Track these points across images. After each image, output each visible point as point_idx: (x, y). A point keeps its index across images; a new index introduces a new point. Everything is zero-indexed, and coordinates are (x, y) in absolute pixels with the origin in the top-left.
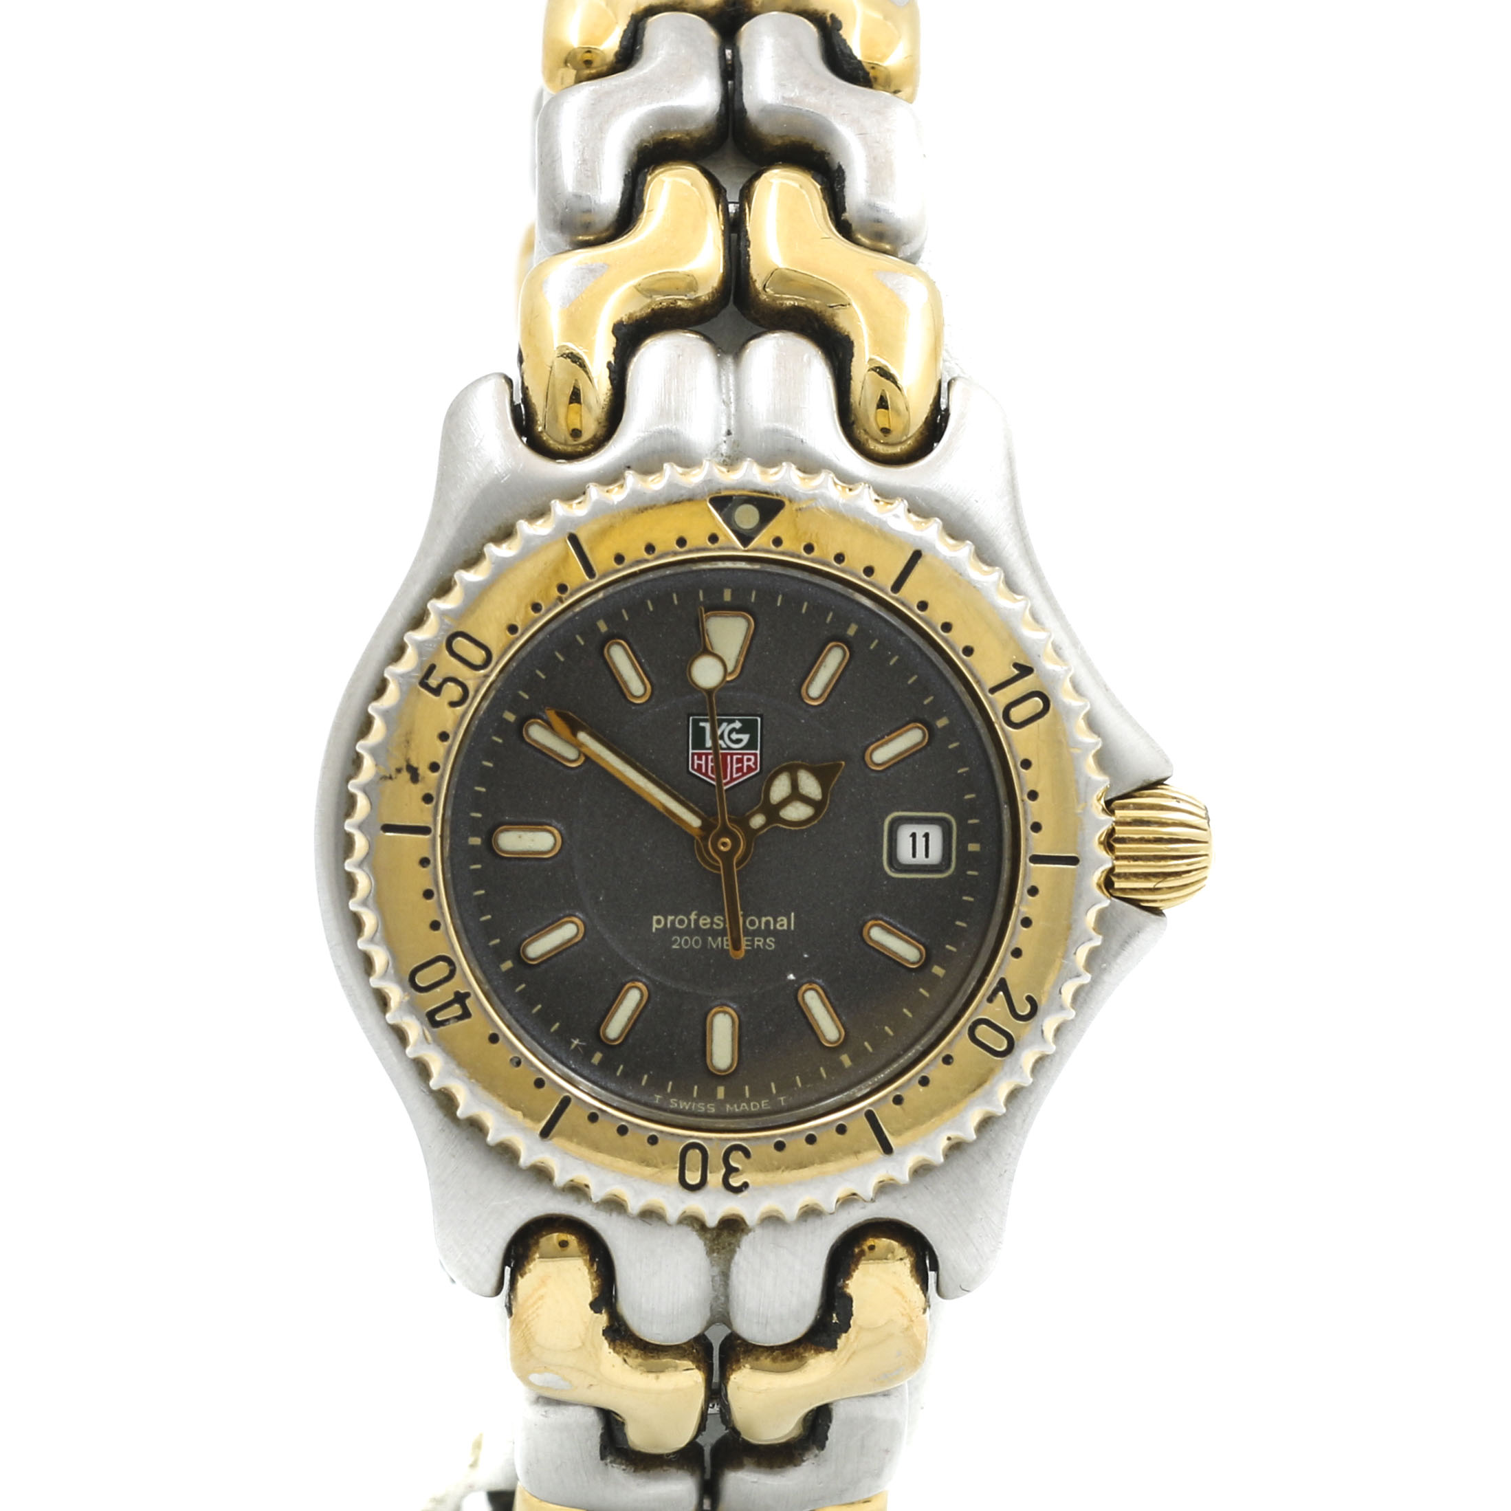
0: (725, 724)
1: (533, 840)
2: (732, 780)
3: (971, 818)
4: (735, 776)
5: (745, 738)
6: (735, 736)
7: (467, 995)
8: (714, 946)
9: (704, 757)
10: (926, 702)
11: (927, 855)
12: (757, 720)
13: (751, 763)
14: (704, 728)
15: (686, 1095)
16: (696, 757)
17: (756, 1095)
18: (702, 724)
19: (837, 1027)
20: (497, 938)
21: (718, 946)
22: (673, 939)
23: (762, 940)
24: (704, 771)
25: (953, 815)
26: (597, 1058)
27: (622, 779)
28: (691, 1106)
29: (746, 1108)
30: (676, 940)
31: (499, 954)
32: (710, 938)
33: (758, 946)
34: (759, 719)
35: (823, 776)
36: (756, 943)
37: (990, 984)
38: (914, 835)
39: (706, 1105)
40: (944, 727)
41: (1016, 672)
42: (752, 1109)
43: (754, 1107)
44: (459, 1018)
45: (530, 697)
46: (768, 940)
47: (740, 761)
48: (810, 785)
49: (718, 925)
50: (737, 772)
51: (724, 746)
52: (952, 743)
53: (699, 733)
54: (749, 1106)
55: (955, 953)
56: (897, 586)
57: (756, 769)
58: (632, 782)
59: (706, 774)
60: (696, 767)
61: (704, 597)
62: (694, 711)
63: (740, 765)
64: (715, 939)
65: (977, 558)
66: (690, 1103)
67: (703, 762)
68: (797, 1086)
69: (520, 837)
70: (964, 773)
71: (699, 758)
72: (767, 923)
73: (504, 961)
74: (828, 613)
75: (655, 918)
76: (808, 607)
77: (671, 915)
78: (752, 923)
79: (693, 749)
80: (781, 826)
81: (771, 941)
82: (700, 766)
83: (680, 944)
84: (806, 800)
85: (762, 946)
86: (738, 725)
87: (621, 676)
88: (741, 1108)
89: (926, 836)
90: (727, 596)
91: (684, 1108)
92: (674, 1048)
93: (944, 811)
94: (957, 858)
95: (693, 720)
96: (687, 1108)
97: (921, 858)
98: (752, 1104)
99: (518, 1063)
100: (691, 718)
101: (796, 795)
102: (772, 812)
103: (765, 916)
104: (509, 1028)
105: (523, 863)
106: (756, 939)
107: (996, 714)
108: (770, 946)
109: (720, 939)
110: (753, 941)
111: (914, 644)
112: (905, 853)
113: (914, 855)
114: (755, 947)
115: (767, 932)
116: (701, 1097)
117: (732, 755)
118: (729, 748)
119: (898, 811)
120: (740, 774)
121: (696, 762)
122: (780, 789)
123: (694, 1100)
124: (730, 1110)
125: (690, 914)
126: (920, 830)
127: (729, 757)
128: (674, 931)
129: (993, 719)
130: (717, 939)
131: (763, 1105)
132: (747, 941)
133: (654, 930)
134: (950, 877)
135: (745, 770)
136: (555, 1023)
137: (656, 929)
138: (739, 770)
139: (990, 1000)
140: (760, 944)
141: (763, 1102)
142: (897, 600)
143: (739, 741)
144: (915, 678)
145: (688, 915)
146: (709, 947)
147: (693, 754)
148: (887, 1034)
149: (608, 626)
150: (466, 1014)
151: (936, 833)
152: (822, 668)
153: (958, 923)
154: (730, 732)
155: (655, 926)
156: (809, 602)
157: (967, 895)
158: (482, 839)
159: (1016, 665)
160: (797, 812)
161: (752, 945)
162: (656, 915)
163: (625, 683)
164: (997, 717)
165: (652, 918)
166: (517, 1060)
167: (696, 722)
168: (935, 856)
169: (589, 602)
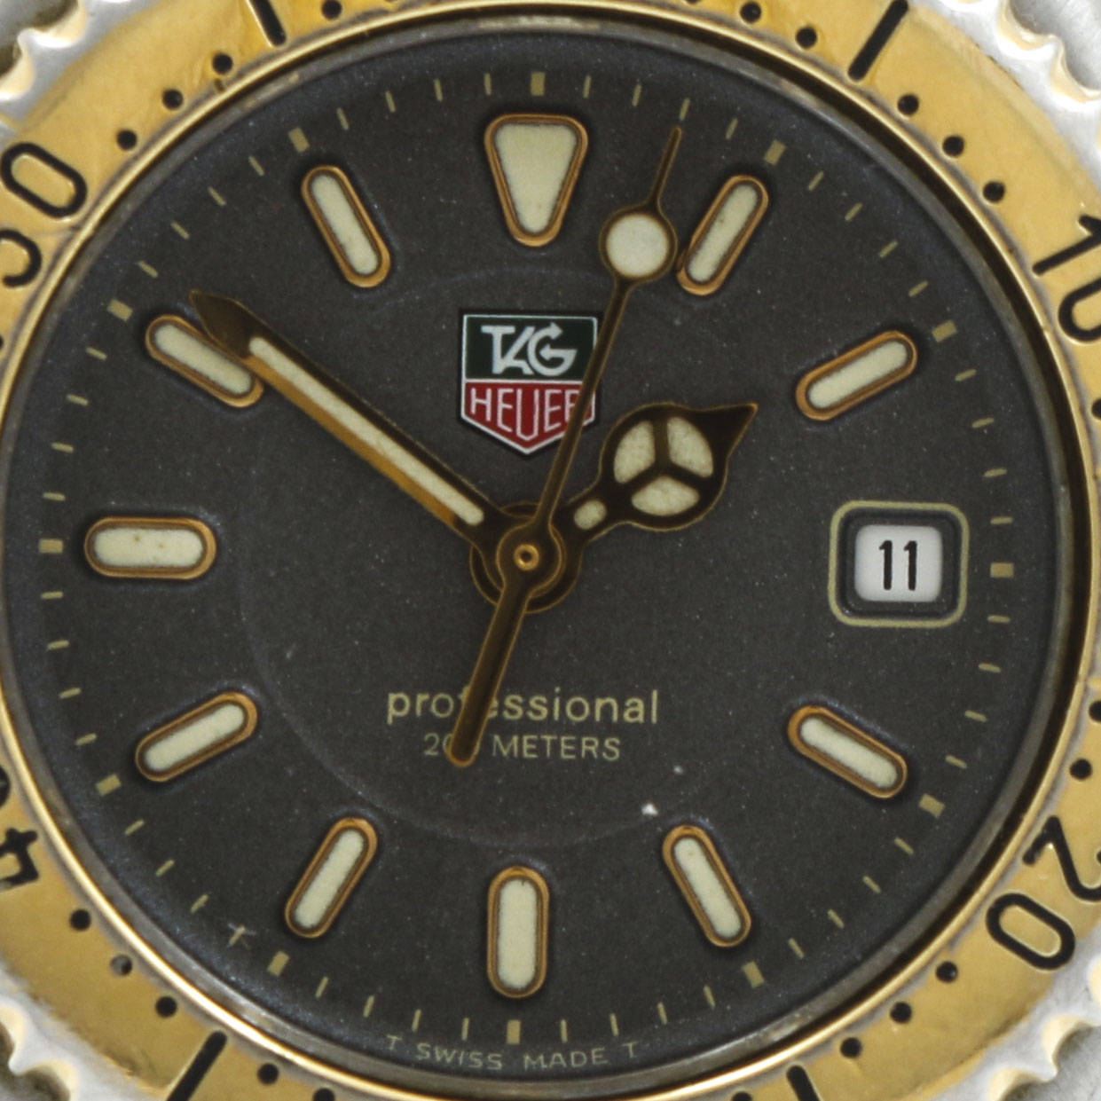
0: (529, 330)
1: (161, 546)
2: (543, 435)
3: (998, 515)
4: (548, 428)
5: (569, 356)
6: (548, 353)
7: (30, 837)
8: (505, 752)
9: (489, 392)
10: (914, 292)
11: (912, 585)
12: (591, 323)
14: (489, 337)
15: (448, 1036)
16: (474, 391)
17: (583, 1036)
18: (486, 329)
19: (738, 910)
20: (91, 732)
21: (511, 753)
22: (427, 737)
23: (597, 743)
24: (488, 418)
25: (962, 509)
26: (279, 962)
27: (331, 429)
28: (457, 1056)
29: (563, 1062)
30: (432, 741)
31: (95, 764)
32: (497, 738)
33: (589, 753)
34: (595, 321)
35: (716, 429)
36: (584, 747)
37: (1030, 830)
38: (887, 547)
39: (485, 1056)
40: (948, 341)
41: (1085, 233)
42: (573, 1064)
43: (576, 1060)
44: (15, 881)
45: (160, 274)
46: (607, 743)
47: (558, 400)
48: (691, 449)
49: (512, 712)
50: (551, 422)
51: (527, 371)
52: (963, 370)
53: (482, 346)
54: (568, 1059)
55: (964, 771)
56: (860, 67)
57: (588, 415)
58: (352, 436)
59: (493, 425)
60: (473, 410)
61: (493, 88)
62: (472, 303)
63: (557, 408)
64: (506, 741)
65: (1011, 16)
66: (454, 1052)
67: (488, 402)
68: (660, 1022)
69: (137, 539)
70: (985, 427)
71: (481, 395)
72: (607, 710)
73: (103, 775)
74: (729, 122)
75: (392, 698)
76: (690, 109)
77: (423, 691)
78: (578, 709)
79: (468, 376)
80: (635, 524)
81: (613, 744)
82: (481, 408)
83: (440, 748)
84: (683, 476)
85: (595, 756)
86: (554, 331)
87: (333, 236)
88: (553, 1063)
89: (912, 547)
90: (538, 85)
91: (444, 1059)
92: (426, 946)
93: (946, 501)
94: (971, 590)
95: (470, 320)
96: (449, 1060)
97: (900, 590)
98: (573, 1055)
99: (126, 968)
100: (465, 318)
101: (663, 467)
102: (618, 497)
103: (603, 696)
104: (111, 899)
105: (144, 590)
106: (585, 740)
107: (1046, 312)
108: (611, 754)
109: (515, 739)
110: (578, 744)
111: (890, 179)
112: (869, 582)
113: (888, 584)
114: (583, 754)
115: (606, 727)
116: (477, 1040)
117: (543, 388)
118: (537, 375)
119: (857, 498)
120: (557, 425)
121: (475, 401)
122: (634, 453)
123: (462, 1045)
124: (530, 1066)
125: (460, 690)
126: (900, 537)
127: (537, 393)
128: (428, 722)
129: (1041, 320)
130: (510, 740)
131: (594, 1057)
132: (568, 742)
133: (390, 720)
134: (956, 627)
135: (567, 418)
136: (199, 895)
137: (395, 718)
138: (557, 416)
139: (1030, 858)
140: (593, 749)
141: (594, 1051)
142: (860, 93)
143: (555, 362)
144: (893, 245)
145: (455, 691)
146: (494, 754)
147: (469, 386)
148: (832, 925)
149: (310, 141)
150: (28, 873)
151: (929, 543)
152: (717, 224)
153: (970, 714)
154: (542, 344)
155: (392, 712)
156: (692, 99)
157: (988, 661)
158: (65, 543)
159: (1086, 221)
160: (665, 498)
161: (577, 752)
162: (395, 691)
163: (341, 248)
164: (1049, 320)
165: (386, 698)
166: (121, 963)
167: (475, 326)
168: (929, 585)
169: (273, 89)
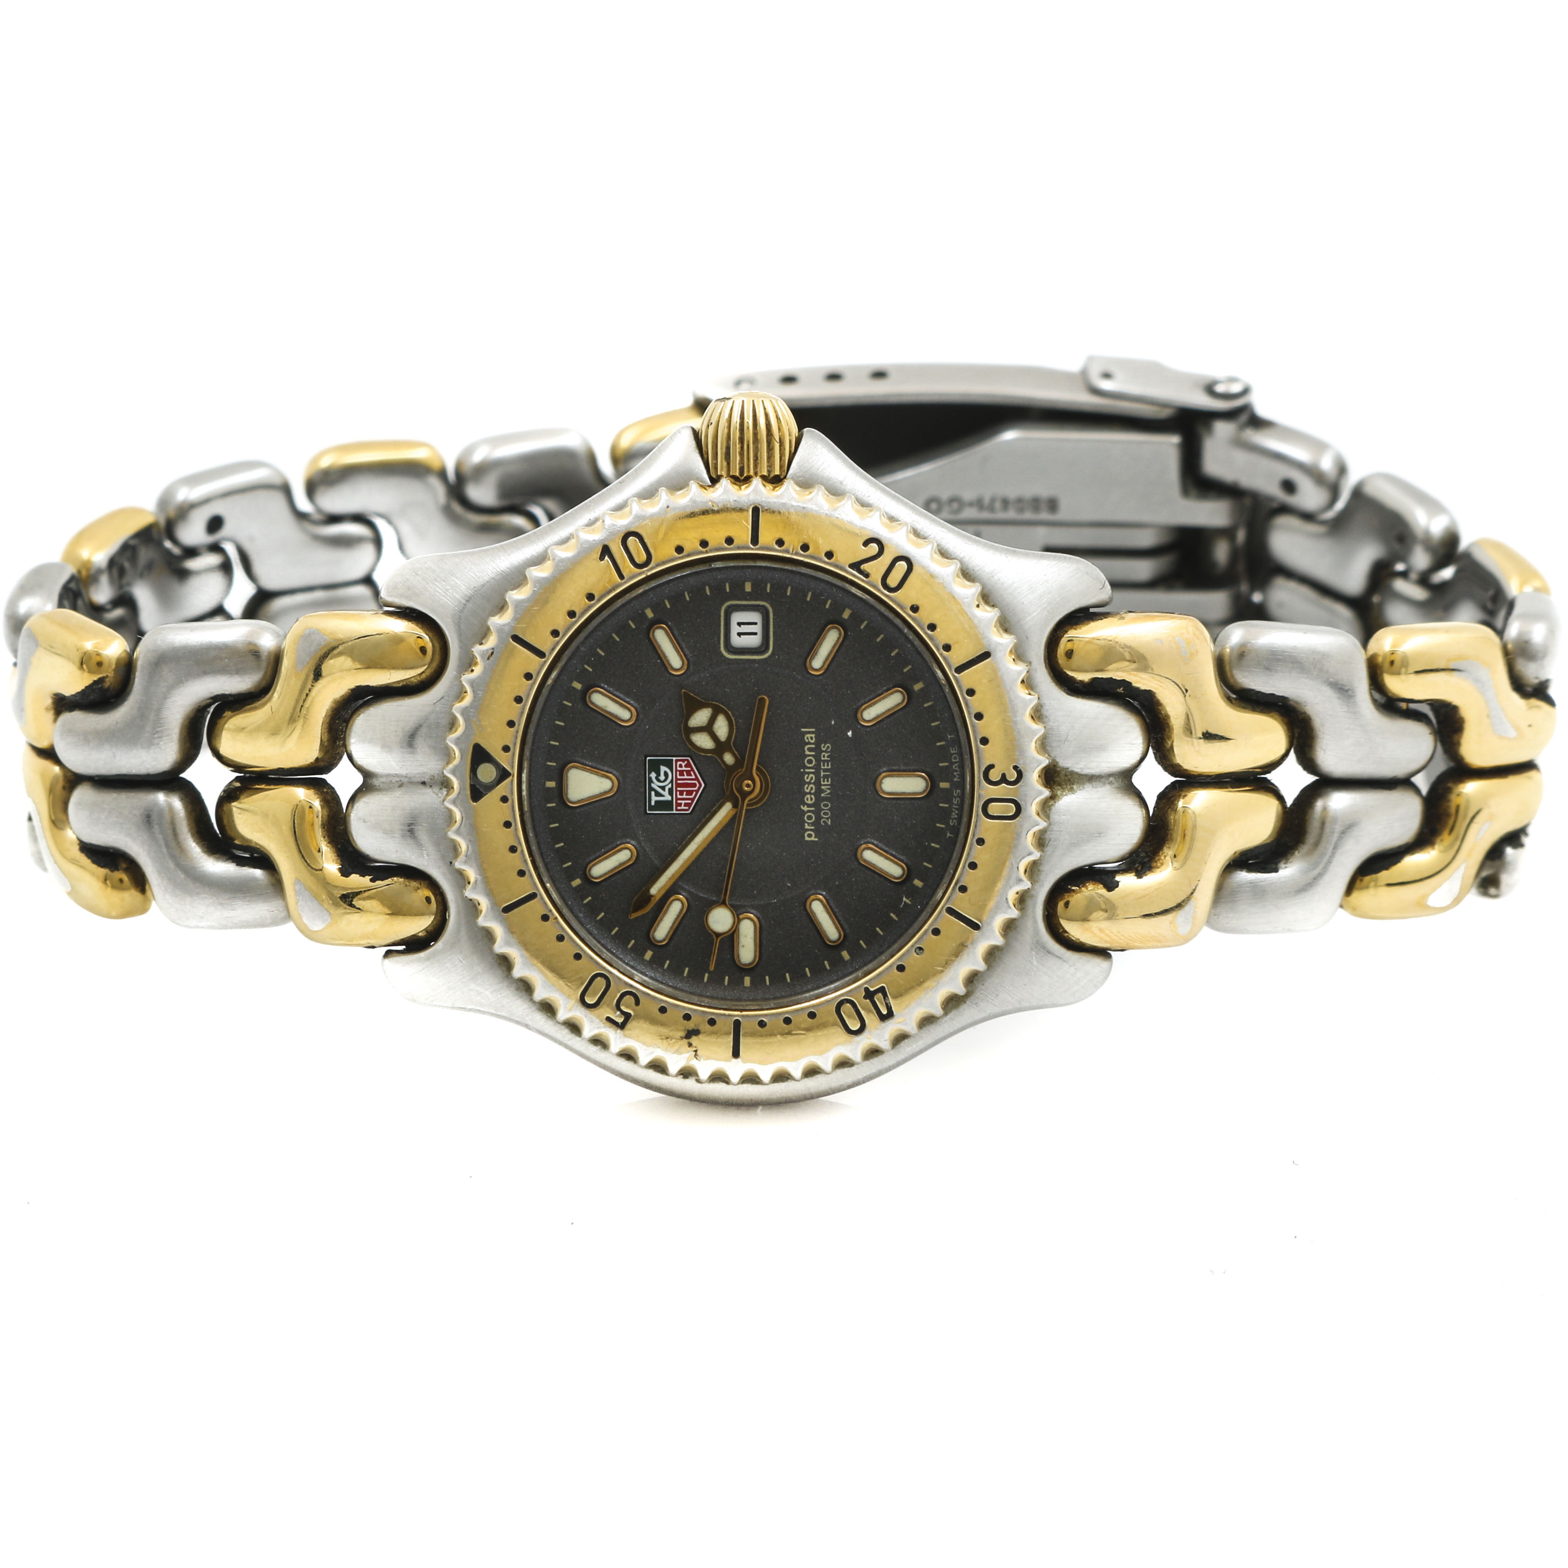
0: (653, 785)
1: (746, 936)
2: (697, 779)
3: (725, 589)
4: (694, 777)
5: (663, 769)
6: (662, 778)
7: (867, 989)
8: (829, 791)
9: (679, 802)
10: (634, 627)
11: (755, 624)
12: (649, 760)
13: (683, 764)
14: (656, 802)
15: (946, 813)
16: (679, 808)
17: (947, 757)
18: (653, 803)
19: (892, 694)
20: (824, 963)
21: (829, 789)
22: (823, 824)
23: (823, 753)
24: (690, 801)
25: (723, 604)
26: (918, 883)
28: (955, 809)
29: (956, 765)
30: (824, 822)
31: (837, 962)
32: (822, 795)
33: (828, 757)
34: (648, 758)
35: (694, 706)
36: (826, 758)
37: (854, 576)
38: (739, 634)
39: (955, 797)
40: (653, 611)
41: (607, 557)
42: (958, 760)
43: (955, 759)
44: (885, 996)
45: (633, 939)
46: (824, 749)
47: (681, 773)
48: (701, 717)
49: (812, 789)
50: (691, 775)
51: (670, 786)
52: (665, 605)
53: (660, 805)
54: (956, 763)
55: (832, 600)
56: (540, 654)
57: (688, 760)
59: (692, 800)
60: (687, 808)
61: (552, 803)
62: (643, 809)
63: (685, 773)
64: (824, 791)
65: (519, 587)
66: (953, 810)
67: (683, 802)
68: (939, 724)
69: (743, 946)
70: (689, 596)
71: (680, 805)
72: (810, 750)
73: (842, 958)
74: (565, 704)
75: (807, 839)
76: (559, 721)
77: (804, 826)
78: (810, 762)
79: (673, 810)
80: (733, 740)
81: (824, 747)
82: (686, 805)
83: (827, 819)
84: (712, 720)
85: (829, 754)
86: (653, 775)
87: (616, 868)
88: (957, 769)
89: (739, 624)
90: (551, 784)
91: (957, 814)
92: (910, 822)
93: (720, 611)
94: (756, 600)
95: (649, 810)
96: (957, 812)
97: (757, 629)
98: (953, 760)
99: (920, 949)
100: (648, 812)
101: (708, 729)
102: (721, 747)
103: (804, 751)
104: (893, 955)
105: (764, 942)
106: (823, 759)
107: (640, 574)
108: (828, 747)
109: (823, 787)
110: (824, 761)
111: (587, 638)
112: (754, 641)
113: (755, 634)
114: (829, 759)
115: (817, 750)
116: (949, 801)
117: (677, 779)
118: (672, 782)
119: (720, 648)
120: (692, 773)
121: (683, 807)
122: (703, 741)
123: (951, 806)
124: (958, 778)
125: (804, 811)
126: (735, 629)
127: (679, 782)
128: (816, 823)
129: (644, 576)
130: (823, 789)
131: (954, 752)
132: (824, 766)
133: (817, 839)
134: (772, 606)
135: (689, 769)
136: (891, 917)
137: (815, 838)
138: (689, 773)
139: (867, 575)
140: (826, 755)
141: (952, 752)
142: (551, 653)
143: (666, 774)
144: (614, 636)
145: (804, 813)
146: (829, 796)
147: (677, 810)
148: (897, 654)
149: (577, 878)
150: (882, 990)
151: (737, 617)
152: (607, 709)
153: (808, 599)
154: (659, 781)
155: (813, 839)
156: (556, 720)
157: (786, 592)
158: (746, 976)
159: (602, 558)
160: (722, 728)
161: (827, 761)
162: (804, 837)
163: (621, 865)
164: (643, 573)
165: (807, 841)
166: (918, 950)
167: (651, 808)
168: (755, 617)
169: (555, 896)
